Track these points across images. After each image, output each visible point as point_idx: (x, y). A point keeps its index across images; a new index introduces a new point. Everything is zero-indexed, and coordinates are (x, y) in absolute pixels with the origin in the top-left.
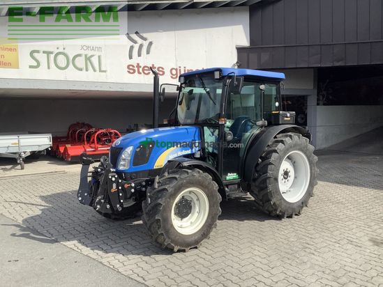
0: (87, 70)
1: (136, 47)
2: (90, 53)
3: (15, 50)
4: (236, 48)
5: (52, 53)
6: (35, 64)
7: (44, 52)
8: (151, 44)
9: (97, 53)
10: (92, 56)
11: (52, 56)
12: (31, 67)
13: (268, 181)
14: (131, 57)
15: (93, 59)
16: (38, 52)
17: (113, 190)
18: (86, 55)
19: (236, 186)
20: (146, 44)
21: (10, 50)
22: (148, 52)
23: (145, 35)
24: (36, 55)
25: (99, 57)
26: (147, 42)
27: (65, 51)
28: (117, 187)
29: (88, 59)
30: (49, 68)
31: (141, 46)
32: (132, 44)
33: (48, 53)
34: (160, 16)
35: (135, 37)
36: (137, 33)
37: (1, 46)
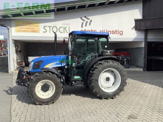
0: (64, 33)
1: (85, 23)
2: (65, 26)
3: (38, 26)
4: (135, 20)
5: (51, 27)
6: (45, 31)
7: (48, 27)
8: (91, 21)
9: (68, 26)
10: (66, 27)
11: (51, 28)
12: (44, 32)
13: (92, 81)
14: (82, 27)
15: (66, 28)
16: (46, 26)
17: (24, 78)
18: (64, 27)
19: (80, 82)
20: (89, 21)
21: (37, 26)
22: (90, 24)
23: (88, 17)
24: (45, 28)
25: (69, 27)
26: (90, 20)
27: (56, 26)
28: (26, 77)
29: (65, 28)
30: (50, 32)
31: (87, 22)
32: (83, 21)
33: (50, 27)
34: (96, 9)
35: (84, 18)
36: (85, 17)
37: (34, 25)
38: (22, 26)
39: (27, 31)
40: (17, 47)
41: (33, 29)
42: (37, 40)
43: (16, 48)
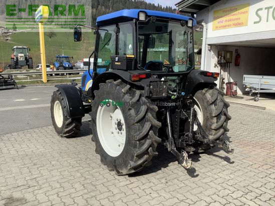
3: (247, 12)
5: (271, 7)
6: (258, 20)
7: (266, 9)
11: (271, 11)
12: (255, 23)
16: (261, 9)
21: (244, 13)
24: (260, 12)
30: (267, 21)
33: (268, 8)
37: (240, 11)
38: (222, 17)
39: (229, 26)
40: (220, 57)
41: (237, 19)
42: (247, 41)
43: (218, 58)
